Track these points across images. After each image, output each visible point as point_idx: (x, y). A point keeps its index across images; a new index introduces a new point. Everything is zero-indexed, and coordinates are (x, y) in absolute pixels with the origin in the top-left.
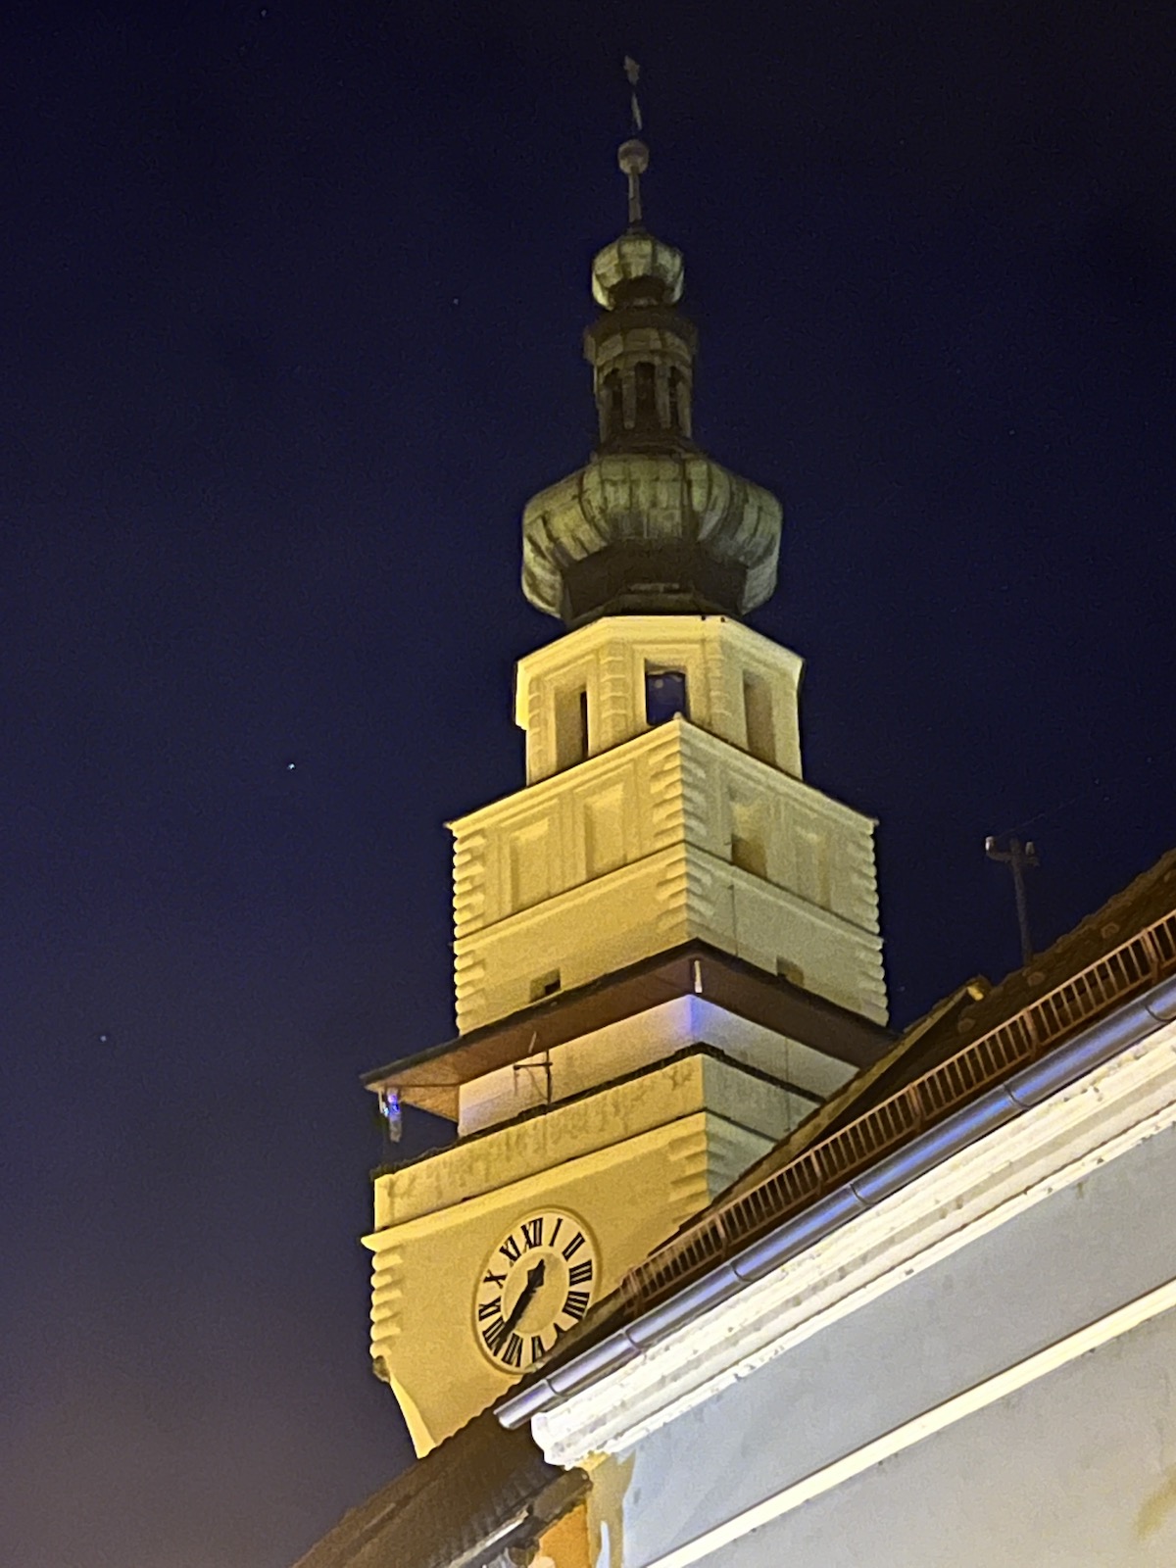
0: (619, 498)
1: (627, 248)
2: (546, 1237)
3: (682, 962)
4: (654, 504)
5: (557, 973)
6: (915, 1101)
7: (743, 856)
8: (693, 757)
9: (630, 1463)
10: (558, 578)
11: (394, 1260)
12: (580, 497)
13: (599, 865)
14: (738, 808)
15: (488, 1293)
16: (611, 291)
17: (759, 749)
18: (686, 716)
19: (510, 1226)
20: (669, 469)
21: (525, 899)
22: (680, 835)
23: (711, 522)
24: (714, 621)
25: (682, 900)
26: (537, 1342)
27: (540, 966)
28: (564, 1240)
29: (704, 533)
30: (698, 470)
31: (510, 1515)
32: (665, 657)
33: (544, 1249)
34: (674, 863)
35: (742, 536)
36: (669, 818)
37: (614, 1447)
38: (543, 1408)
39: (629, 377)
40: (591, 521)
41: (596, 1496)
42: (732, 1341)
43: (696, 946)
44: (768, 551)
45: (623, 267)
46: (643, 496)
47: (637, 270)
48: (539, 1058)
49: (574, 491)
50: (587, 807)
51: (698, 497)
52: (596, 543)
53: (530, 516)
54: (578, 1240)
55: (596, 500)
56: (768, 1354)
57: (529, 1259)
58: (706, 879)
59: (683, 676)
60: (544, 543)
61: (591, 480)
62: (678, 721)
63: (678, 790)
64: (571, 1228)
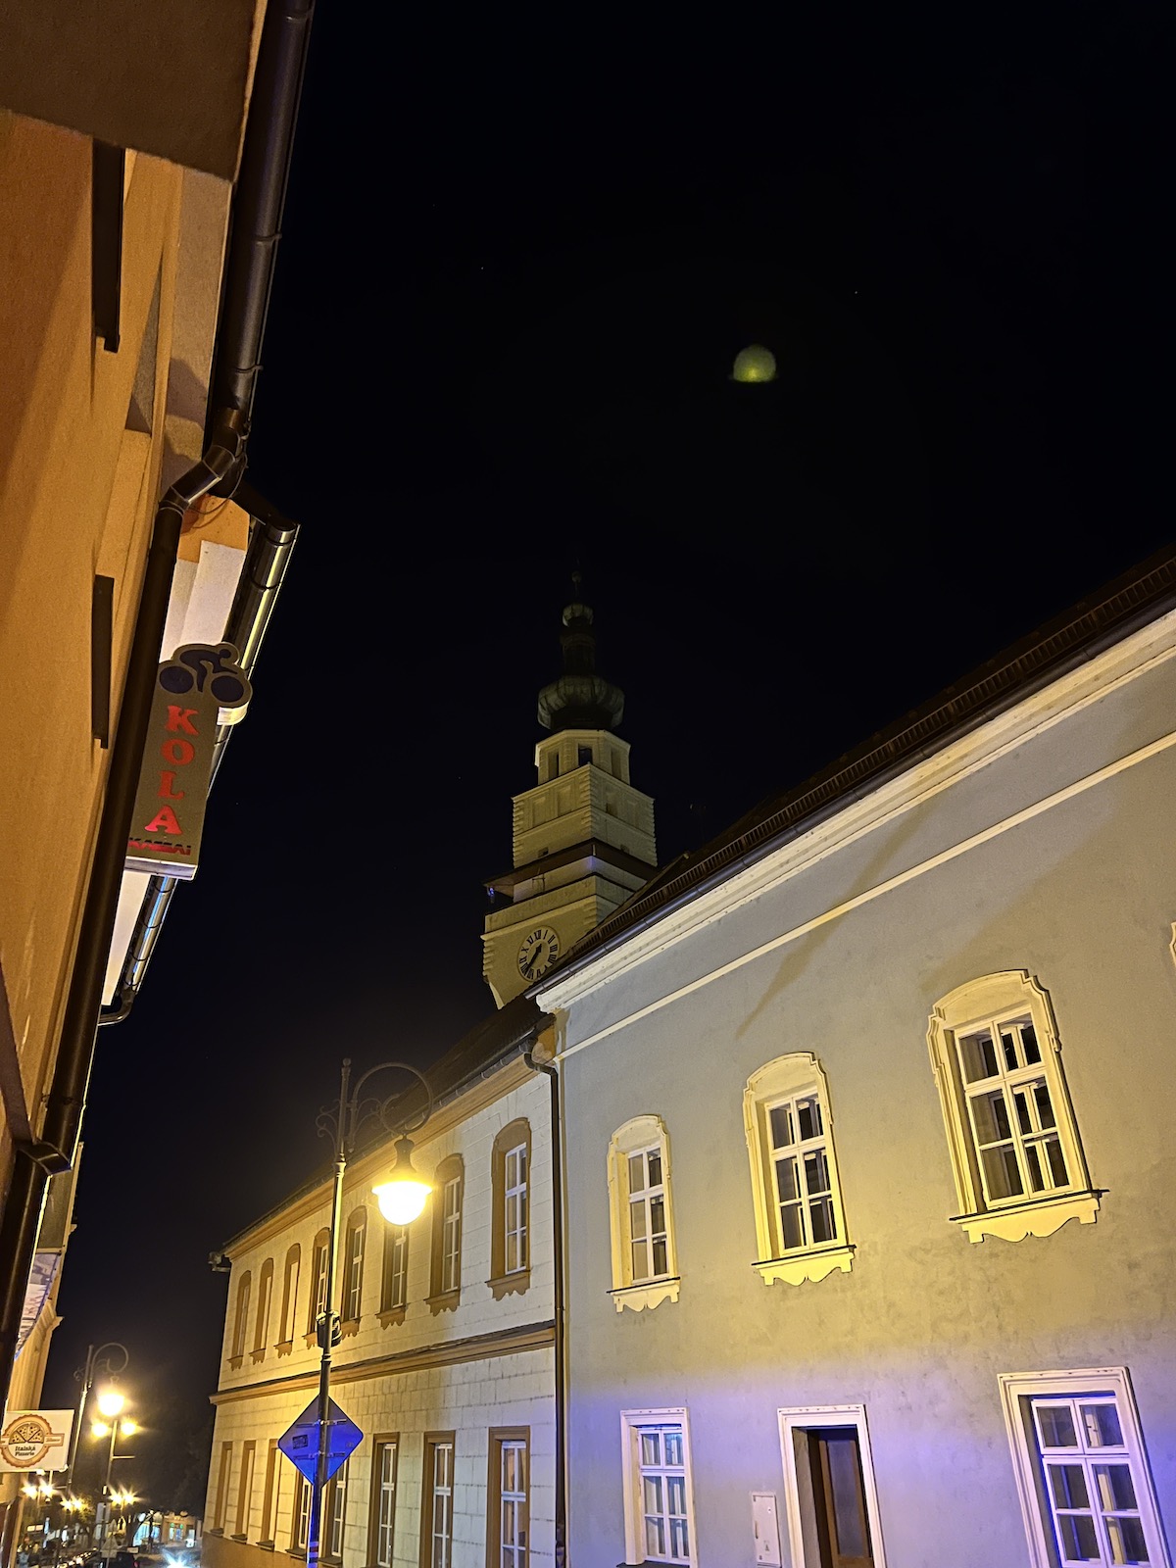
0: (570, 690)
1: (574, 607)
2: (542, 936)
3: (589, 845)
4: (582, 692)
5: (547, 848)
6: (665, 892)
7: (609, 810)
8: (593, 776)
9: (569, 1011)
10: (549, 717)
11: (491, 943)
12: (557, 690)
13: (563, 811)
14: (608, 794)
15: (523, 954)
16: (569, 621)
17: (616, 775)
18: (592, 763)
19: (531, 932)
20: (587, 681)
21: (537, 823)
22: (589, 802)
23: (601, 698)
24: (601, 732)
25: (590, 824)
26: (538, 971)
27: (541, 846)
28: (548, 938)
29: (598, 702)
30: (597, 682)
31: (528, 1029)
32: (586, 743)
33: (541, 940)
34: (587, 812)
35: (611, 703)
36: (586, 796)
37: (564, 1006)
38: (541, 993)
39: (574, 650)
40: (561, 698)
41: (558, 1022)
42: (603, 971)
43: (594, 840)
44: (619, 709)
45: (573, 613)
46: (579, 690)
47: (577, 615)
48: (541, 876)
49: (555, 687)
50: (559, 793)
51: (597, 690)
52: (560, 703)
53: (541, 696)
54: (553, 937)
55: (562, 691)
56: (615, 976)
57: (537, 943)
58: (598, 818)
59: (591, 750)
60: (545, 705)
61: (561, 684)
62: (588, 765)
63: (589, 787)
64: (551, 933)
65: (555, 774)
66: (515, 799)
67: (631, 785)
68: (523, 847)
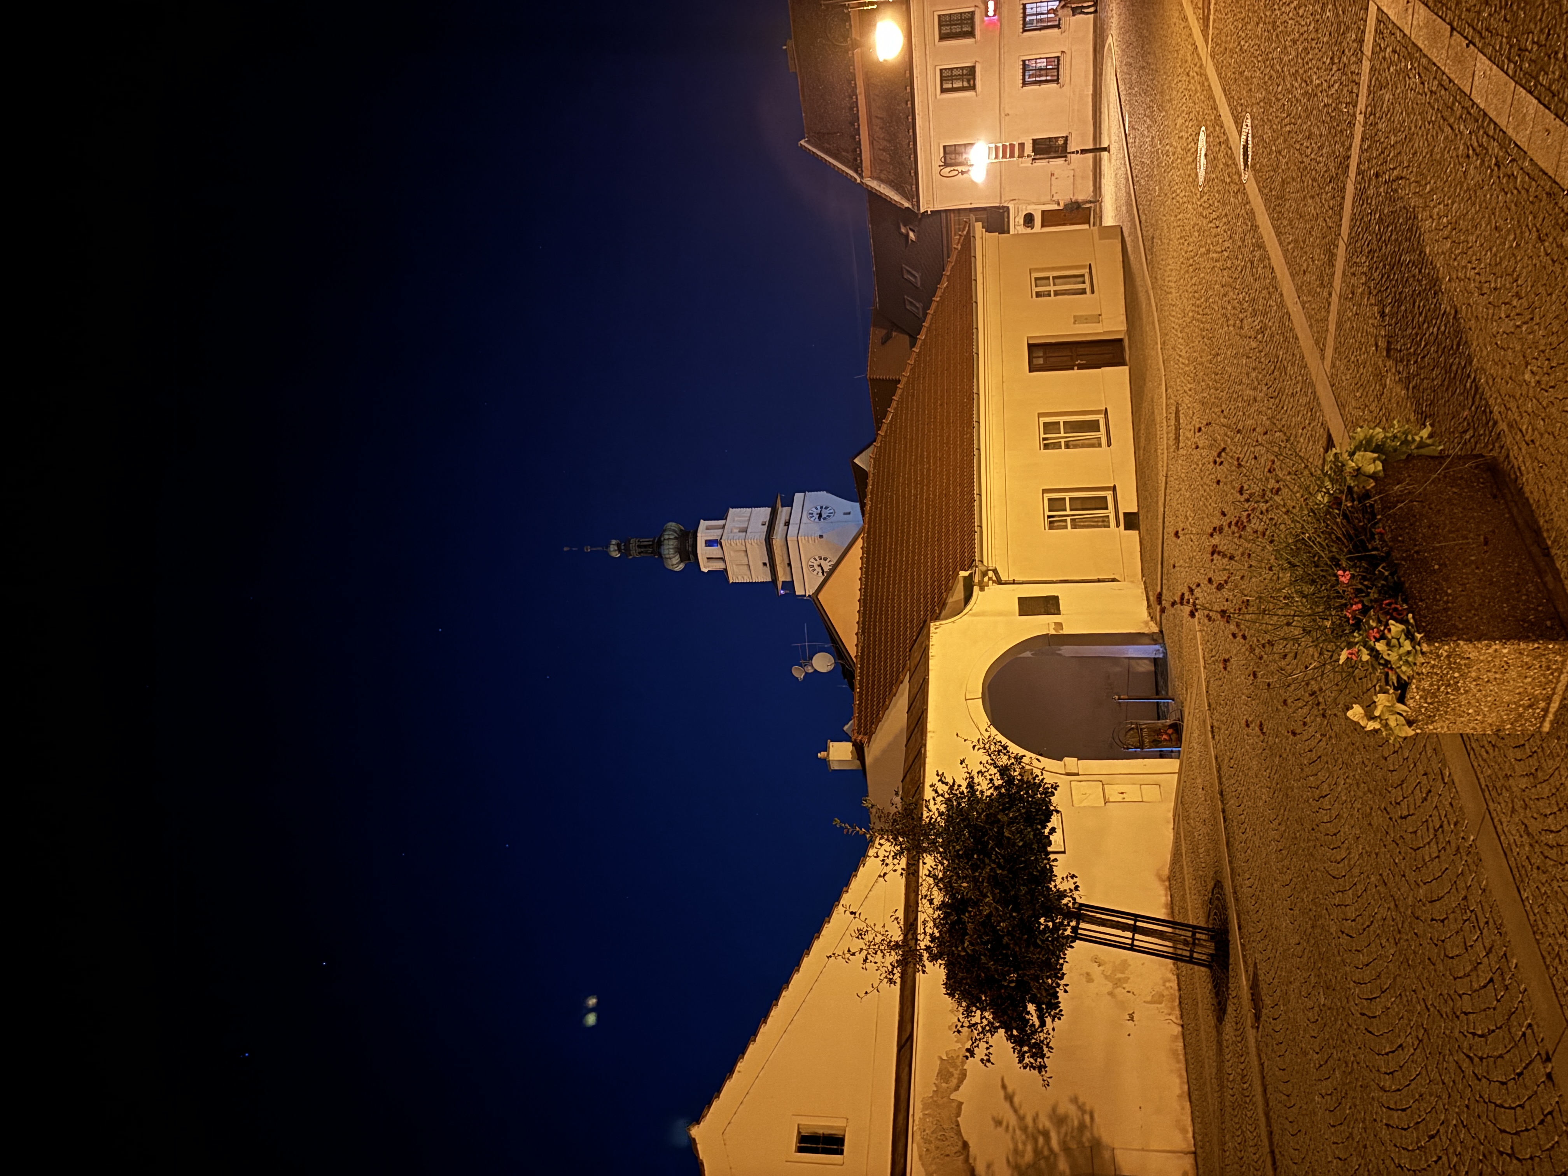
0: (672, 551)
1: (611, 550)
4: (672, 545)
5: (763, 562)
7: (745, 531)
8: (727, 539)
11: (810, 592)
12: (668, 559)
14: (735, 531)
16: (619, 553)
17: (723, 527)
18: (717, 539)
20: (666, 542)
21: (748, 569)
23: (675, 534)
24: (697, 535)
27: (762, 567)
29: (677, 536)
30: (663, 537)
32: (706, 542)
33: (814, 565)
35: (678, 530)
39: (640, 550)
40: (673, 556)
44: (681, 524)
45: (615, 551)
46: (670, 546)
47: (615, 548)
48: (779, 566)
49: (666, 560)
50: (734, 557)
51: (672, 537)
52: (678, 557)
53: (670, 568)
54: (815, 559)
55: (669, 556)
59: (709, 540)
60: (679, 565)
61: (664, 555)
62: (722, 541)
65: (723, 559)
66: (731, 581)
67: (726, 519)
68: (762, 576)
